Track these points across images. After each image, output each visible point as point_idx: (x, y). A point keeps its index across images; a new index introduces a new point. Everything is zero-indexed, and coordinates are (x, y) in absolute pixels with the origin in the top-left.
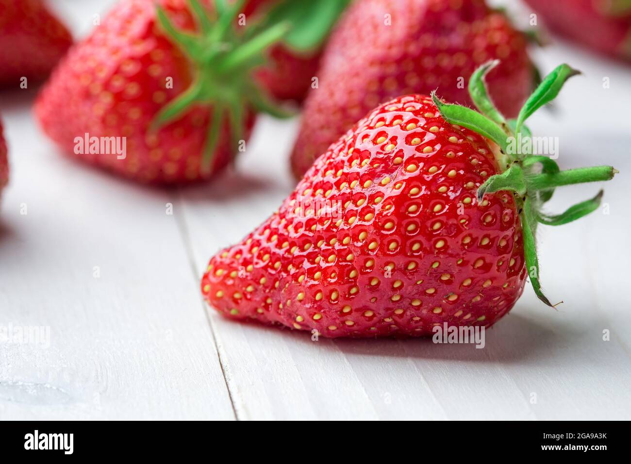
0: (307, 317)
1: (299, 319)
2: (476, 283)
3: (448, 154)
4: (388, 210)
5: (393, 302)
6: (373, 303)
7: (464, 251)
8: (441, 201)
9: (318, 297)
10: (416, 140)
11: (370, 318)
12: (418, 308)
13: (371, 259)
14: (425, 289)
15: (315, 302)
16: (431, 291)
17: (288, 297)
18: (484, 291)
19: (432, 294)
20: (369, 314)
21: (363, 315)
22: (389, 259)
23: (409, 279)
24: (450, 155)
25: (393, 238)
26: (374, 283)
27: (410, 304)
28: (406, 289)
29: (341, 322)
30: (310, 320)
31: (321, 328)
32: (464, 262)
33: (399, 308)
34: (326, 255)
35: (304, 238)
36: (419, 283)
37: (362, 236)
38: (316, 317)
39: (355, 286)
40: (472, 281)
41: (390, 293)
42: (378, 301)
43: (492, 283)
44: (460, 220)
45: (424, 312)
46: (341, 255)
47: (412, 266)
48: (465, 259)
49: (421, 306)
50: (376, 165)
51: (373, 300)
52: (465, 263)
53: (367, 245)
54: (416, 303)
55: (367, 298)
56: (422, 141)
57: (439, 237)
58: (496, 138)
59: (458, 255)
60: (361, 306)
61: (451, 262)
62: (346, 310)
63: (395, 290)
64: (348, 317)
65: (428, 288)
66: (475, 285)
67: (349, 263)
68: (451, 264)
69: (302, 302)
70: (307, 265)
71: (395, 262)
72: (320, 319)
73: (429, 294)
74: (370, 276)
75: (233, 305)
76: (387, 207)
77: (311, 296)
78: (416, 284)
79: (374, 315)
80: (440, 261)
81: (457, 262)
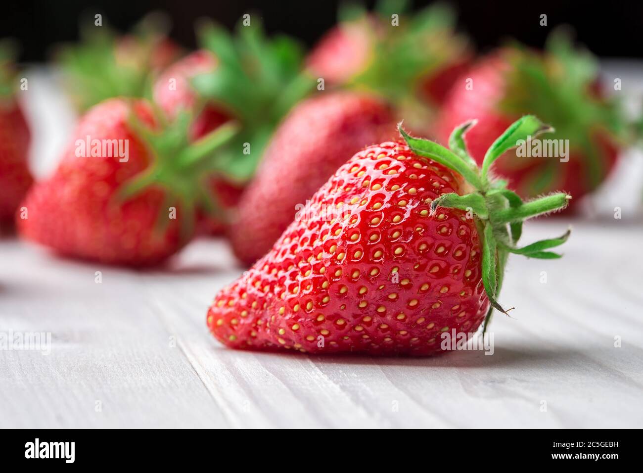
0: (287, 328)
1: (281, 332)
2: (433, 289)
3: (411, 176)
4: (354, 223)
5: (361, 309)
6: (343, 310)
7: (420, 256)
8: (399, 212)
9: (296, 308)
10: (384, 166)
11: (342, 327)
12: (383, 315)
13: (340, 268)
14: (387, 294)
15: (294, 313)
16: (393, 296)
17: (272, 313)
18: (442, 297)
19: (395, 299)
20: (340, 322)
21: (335, 323)
22: (354, 266)
23: (372, 284)
24: (412, 176)
25: (358, 247)
26: (343, 291)
27: (376, 310)
28: (371, 295)
29: (316, 330)
30: (290, 331)
31: (300, 338)
32: (420, 266)
33: (367, 314)
34: (303, 271)
35: (288, 261)
36: (381, 288)
37: (332, 249)
38: (295, 327)
39: (327, 295)
40: (429, 287)
41: (357, 299)
42: (347, 307)
43: (449, 289)
44: (417, 228)
45: (389, 318)
46: (316, 268)
47: (374, 272)
48: (421, 264)
49: (385, 312)
50: (348, 189)
51: (342, 307)
52: (422, 268)
53: (336, 255)
54: (381, 310)
55: (337, 307)
56: (389, 166)
57: (397, 244)
58: (461, 171)
59: (414, 260)
60: (332, 313)
61: (409, 266)
62: (320, 319)
63: (360, 296)
64: (323, 326)
65: (390, 294)
66: (433, 291)
67: (322, 276)
68: (408, 268)
69: (283, 315)
70: (288, 282)
71: (359, 268)
72: (298, 329)
73: (392, 299)
74: (339, 284)
75: (230, 331)
76: (353, 221)
77: (290, 308)
78: (378, 289)
79: (345, 324)
80: (399, 266)
81: (414, 267)
